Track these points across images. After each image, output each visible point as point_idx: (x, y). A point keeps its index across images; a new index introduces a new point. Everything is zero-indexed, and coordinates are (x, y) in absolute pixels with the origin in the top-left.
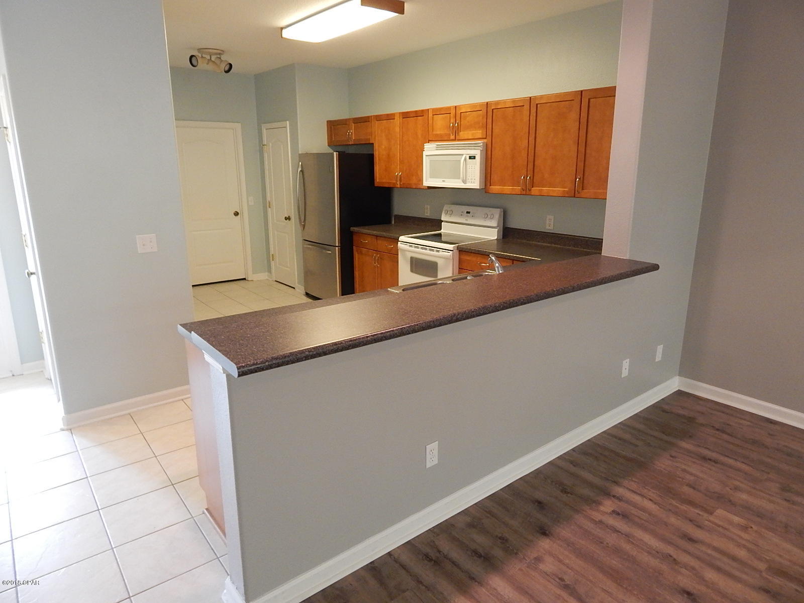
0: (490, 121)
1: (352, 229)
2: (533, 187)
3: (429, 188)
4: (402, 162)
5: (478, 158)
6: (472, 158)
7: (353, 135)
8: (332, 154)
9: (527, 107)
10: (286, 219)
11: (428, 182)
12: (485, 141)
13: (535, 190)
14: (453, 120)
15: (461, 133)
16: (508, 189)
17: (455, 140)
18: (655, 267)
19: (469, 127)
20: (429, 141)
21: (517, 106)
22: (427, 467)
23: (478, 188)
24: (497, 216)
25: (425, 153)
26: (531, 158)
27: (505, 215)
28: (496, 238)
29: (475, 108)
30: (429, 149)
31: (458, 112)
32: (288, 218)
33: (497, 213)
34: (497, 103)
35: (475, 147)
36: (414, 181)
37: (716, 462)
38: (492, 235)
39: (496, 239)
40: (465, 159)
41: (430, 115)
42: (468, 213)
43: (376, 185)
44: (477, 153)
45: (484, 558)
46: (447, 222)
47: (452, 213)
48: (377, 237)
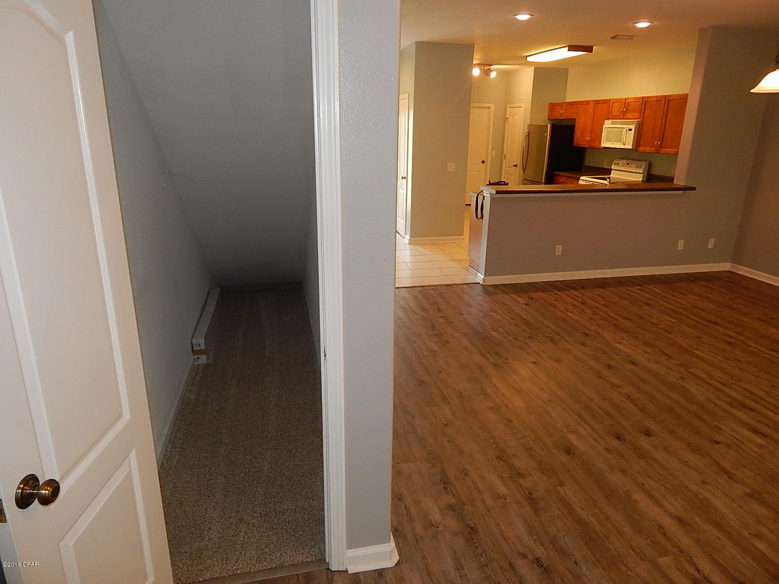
0: (643, 108)
1: (554, 172)
2: (661, 148)
3: (605, 148)
4: (592, 131)
5: (633, 130)
6: (630, 130)
7: (563, 114)
8: (547, 126)
9: (663, 101)
10: (514, 166)
11: (604, 144)
12: (639, 120)
13: (662, 151)
14: (623, 107)
15: (627, 115)
16: (648, 149)
17: (623, 119)
18: (694, 189)
19: (632, 111)
20: (608, 119)
21: (659, 99)
23: (631, 148)
24: (643, 167)
25: (604, 126)
26: (662, 132)
27: (650, 166)
29: (636, 100)
30: (608, 124)
31: (627, 102)
32: (516, 166)
33: (644, 164)
34: (649, 97)
35: (632, 123)
36: (596, 144)
38: (639, 178)
39: (642, 181)
40: (626, 130)
41: (611, 103)
42: (628, 164)
43: (574, 145)
44: (633, 127)
46: (614, 170)
47: (618, 164)
48: (568, 177)
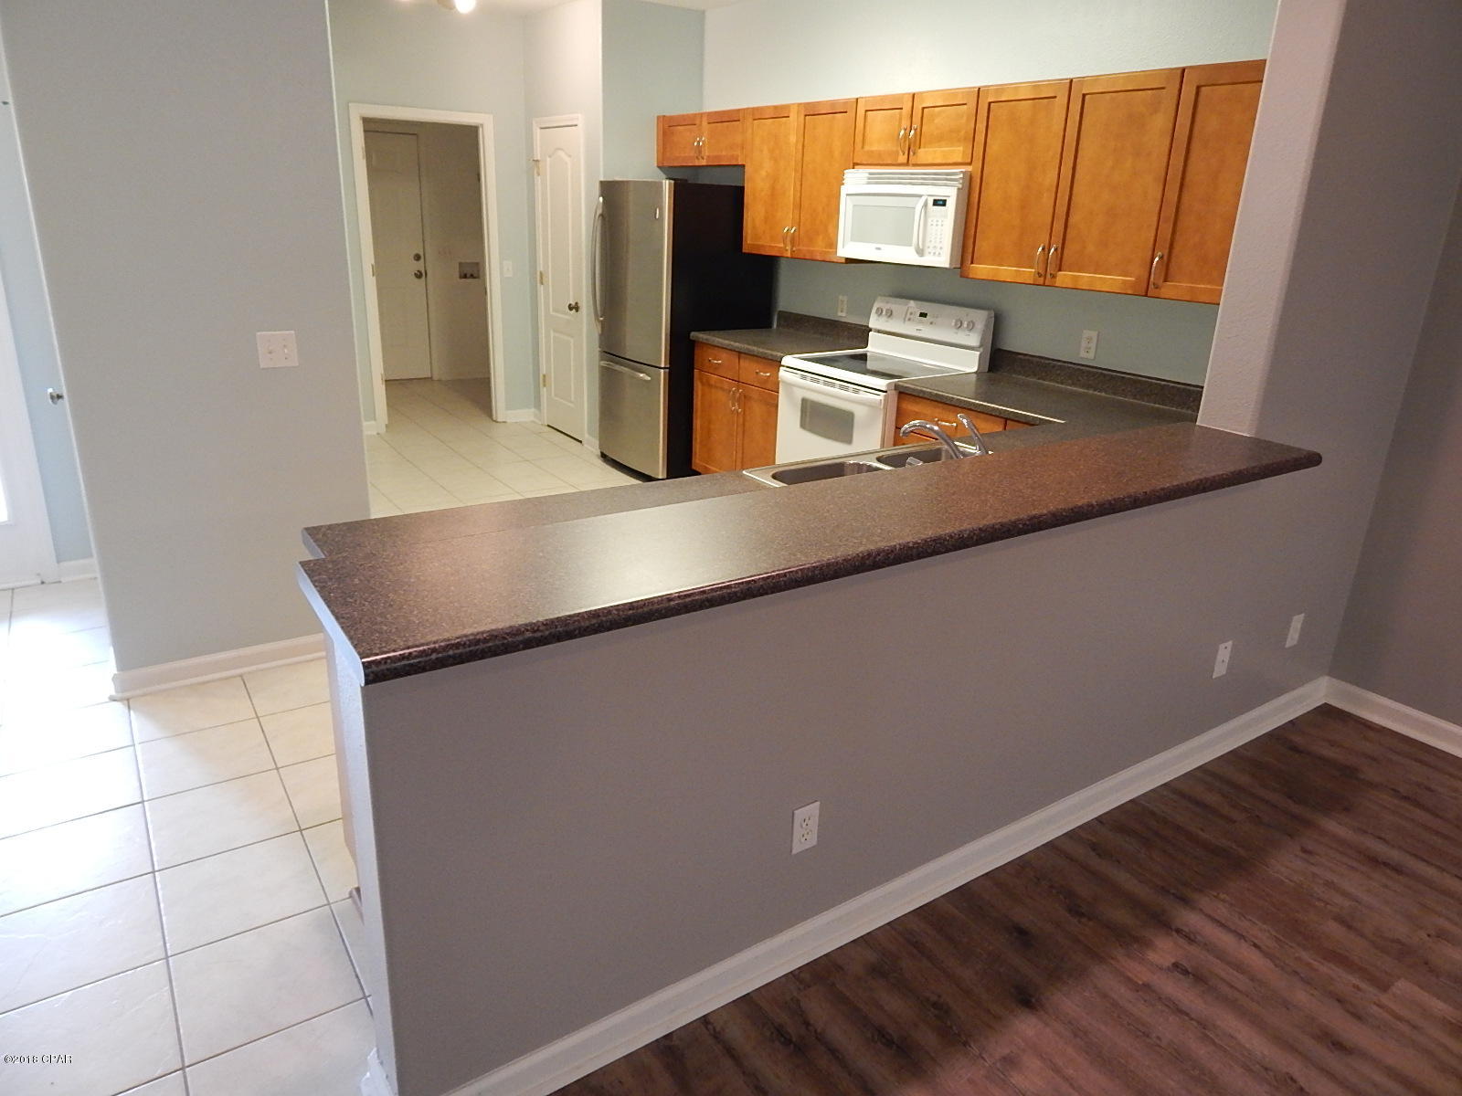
0: (981, 126)
1: (694, 335)
2: (1060, 270)
3: (849, 261)
4: (799, 206)
5: (951, 203)
6: (940, 203)
7: (703, 150)
8: (659, 186)
9: (1062, 100)
10: (571, 308)
11: (848, 248)
12: (970, 168)
13: (1064, 277)
14: (906, 123)
15: (921, 152)
16: (1007, 272)
17: (907, 164)
18: (1313, 460)
19: (940, 139)
20: (855, 165)
21: (1040, 97)
22: (794, 852)
23: (947, 266)
24: (980, 326)
25: (844, 190)
26: (1062, 210)
27: (997, 325)
28: (975, 369)
29: (952, 100)
30: (855, 180)
31: (918, 106)
32: (574, 307)
33: (981, 318)
34: (1001, 89)
35: (948, 179)
36: (818, 248)
37: (1398, 870)
38: (968, 363)
39: (976, 373)
40: (926, 205)
41: (861, 112)
42: (923, 315)
43: (744, 251)
44: (950, 193)
45: (898, 1047)
46: (879, 331)
47: (890, 314)
48: (740, 353)
